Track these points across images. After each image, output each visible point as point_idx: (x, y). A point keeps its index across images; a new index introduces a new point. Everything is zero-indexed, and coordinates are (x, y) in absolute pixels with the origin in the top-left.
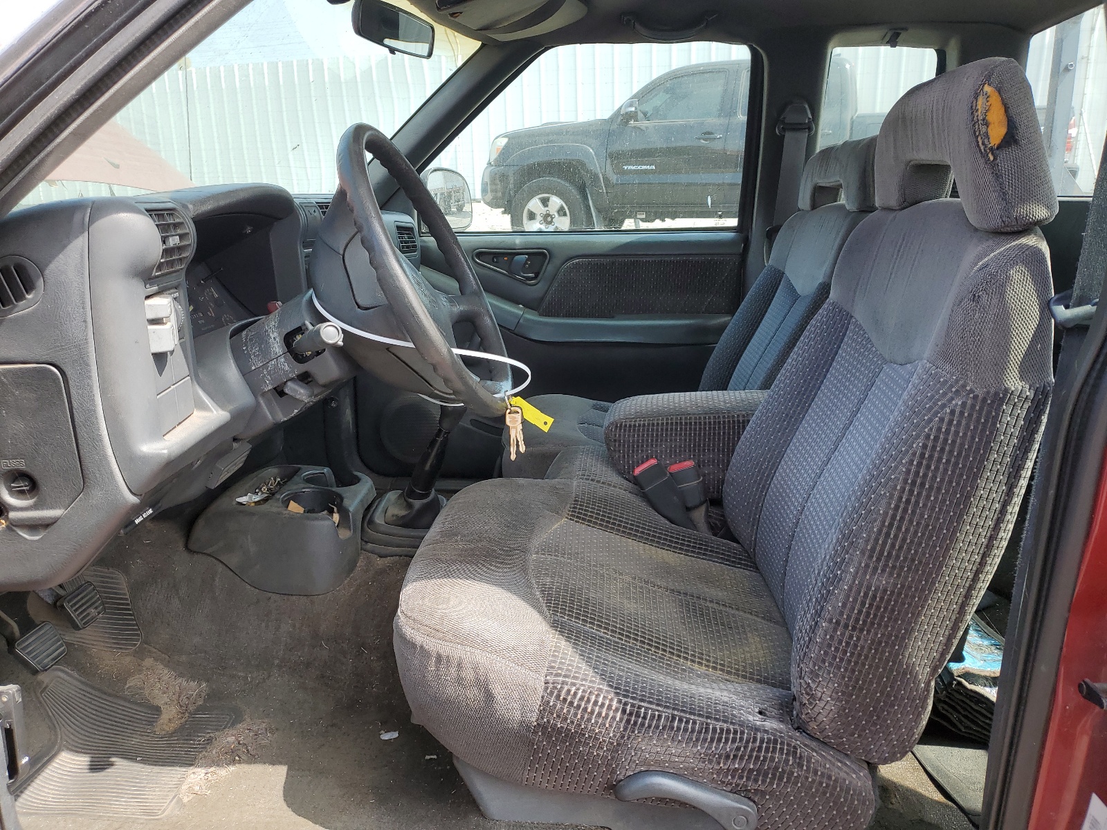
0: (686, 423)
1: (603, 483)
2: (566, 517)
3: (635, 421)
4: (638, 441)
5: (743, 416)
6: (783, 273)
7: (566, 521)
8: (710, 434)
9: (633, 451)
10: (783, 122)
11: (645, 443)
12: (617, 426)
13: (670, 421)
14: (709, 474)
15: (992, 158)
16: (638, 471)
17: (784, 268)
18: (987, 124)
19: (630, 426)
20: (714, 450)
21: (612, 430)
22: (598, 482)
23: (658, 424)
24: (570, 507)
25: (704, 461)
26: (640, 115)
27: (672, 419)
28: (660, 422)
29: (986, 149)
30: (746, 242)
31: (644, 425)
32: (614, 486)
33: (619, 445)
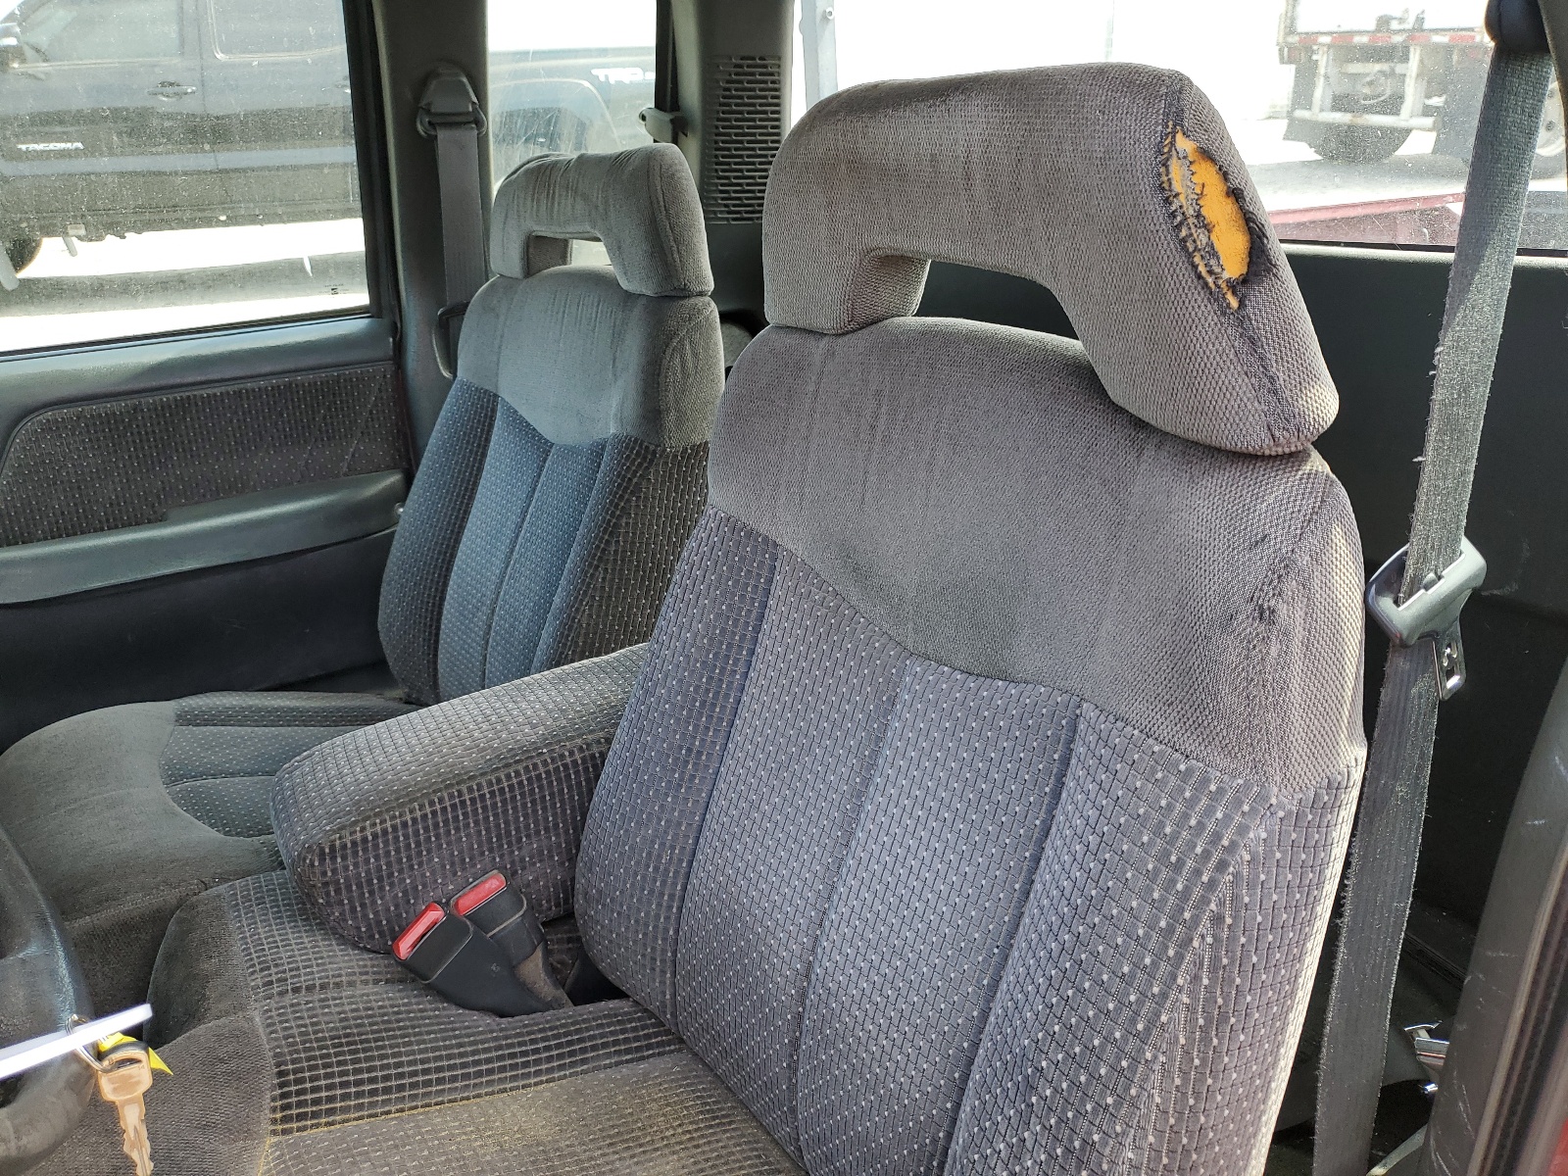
0: (473, 800)
1: (323, 987)
2: (274, 1133)
3: (363, 829)
4: (379, 869)
5: (581, 749)
6: (496, 396)
7: (277, 1145)
8: (524, 805)
9: (372, 893)
10: (428, 112)
11: (395, 867)
12: (322, 854)
13: (438, 807)
14: (536, 880)
15: (1234, 303)
16: (405, 947)
17: (497, 387)
18: (1208, 228)
19: (354, 843)
20: (538, 833)
21: (312, 865)
22: (310, 989)
23: (414, 820)
24: (274, 1099)
25: (522, 860)
26: (29, 53)
27: (441, 800)
28: (418, 814)
29: (1220, 282)
30: (397, 333)
31: (385, 832)
32: (351, 984)
33: (338, 891)
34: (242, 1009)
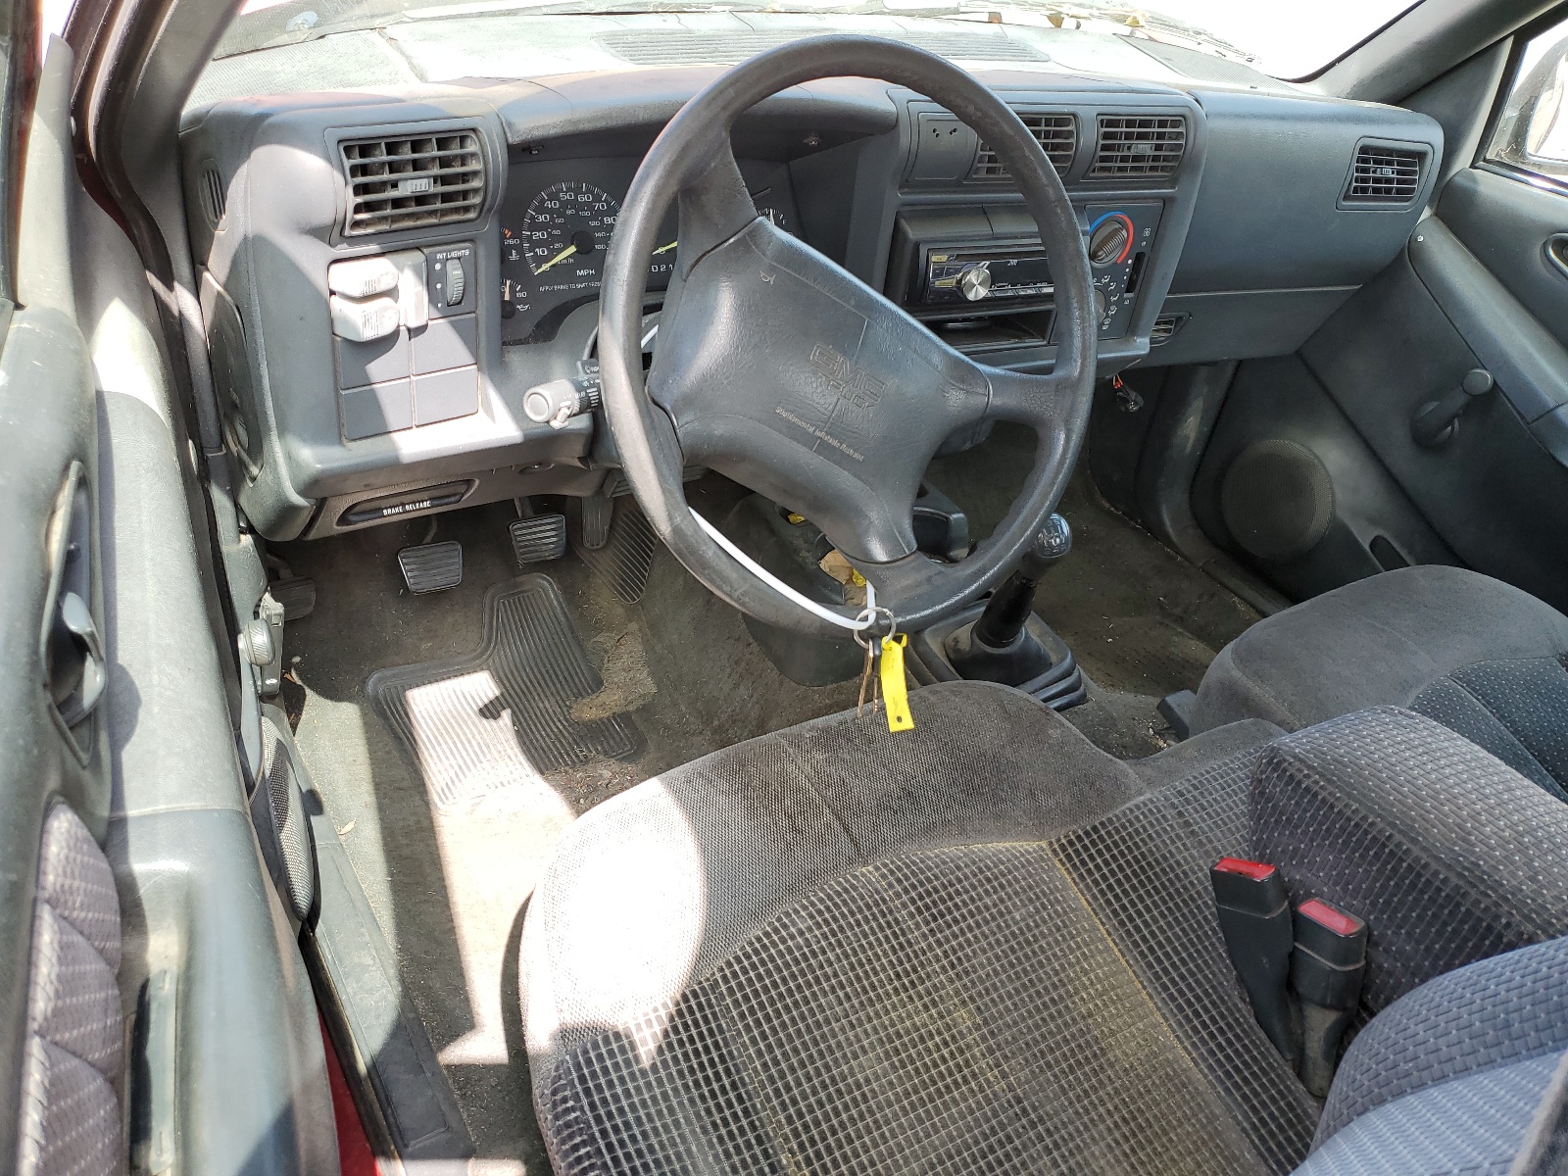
1: (1193, 833)
2: (1051, 844)
4: (1292, 813)
7: (1044, 850)
9: (1277, 822)
13: (1365, 826)
19: (1292, 778)
22: (1187, 824)
23: (1341, 813)
24: (1074, 832)
27: (1372, 825)
28: (1347, 813)
34: (1149, 784)
